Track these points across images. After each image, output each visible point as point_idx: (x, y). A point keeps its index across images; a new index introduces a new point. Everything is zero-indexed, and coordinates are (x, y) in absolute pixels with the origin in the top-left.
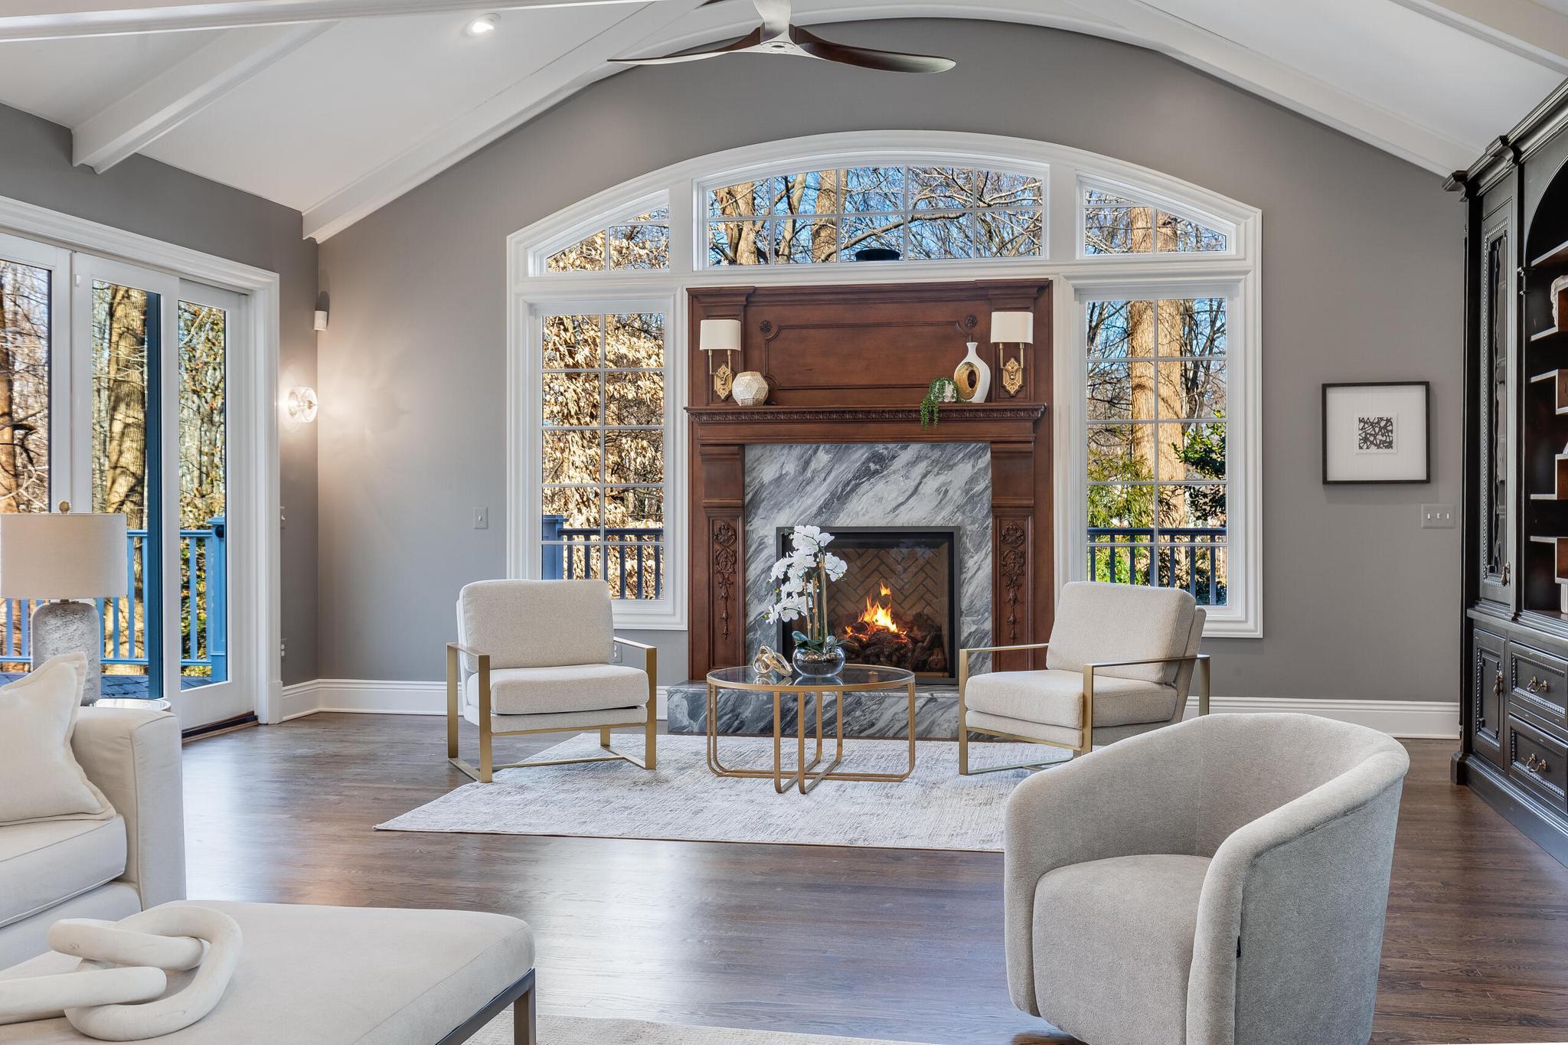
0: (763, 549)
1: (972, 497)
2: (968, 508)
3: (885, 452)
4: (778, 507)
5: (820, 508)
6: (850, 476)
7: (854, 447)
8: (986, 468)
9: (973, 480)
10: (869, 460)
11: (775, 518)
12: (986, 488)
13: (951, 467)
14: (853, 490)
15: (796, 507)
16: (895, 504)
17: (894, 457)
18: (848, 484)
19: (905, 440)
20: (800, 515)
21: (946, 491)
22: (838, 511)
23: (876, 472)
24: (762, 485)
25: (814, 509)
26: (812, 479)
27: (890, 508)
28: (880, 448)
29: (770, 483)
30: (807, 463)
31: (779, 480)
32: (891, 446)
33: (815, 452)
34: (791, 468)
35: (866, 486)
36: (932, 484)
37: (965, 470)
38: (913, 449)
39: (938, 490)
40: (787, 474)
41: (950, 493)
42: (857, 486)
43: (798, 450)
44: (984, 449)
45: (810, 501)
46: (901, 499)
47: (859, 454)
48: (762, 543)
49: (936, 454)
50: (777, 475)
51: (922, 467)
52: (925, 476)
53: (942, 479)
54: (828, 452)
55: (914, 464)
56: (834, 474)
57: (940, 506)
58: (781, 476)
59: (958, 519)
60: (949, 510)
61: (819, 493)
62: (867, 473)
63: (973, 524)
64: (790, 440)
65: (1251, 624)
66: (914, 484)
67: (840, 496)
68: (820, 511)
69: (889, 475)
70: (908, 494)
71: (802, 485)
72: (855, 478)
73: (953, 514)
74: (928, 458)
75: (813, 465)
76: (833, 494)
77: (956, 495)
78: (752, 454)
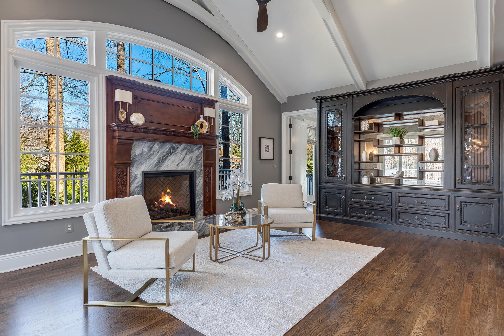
0: (136, 179)
1: (198, 161)
2: (197, 164)
3: (175, 146)
4: (141, 164)
5: (156, 164)
6: (165, 153)
7: (166, 144)
8: (201, 153)
9: (198, 156)
10: (170, 148)
11: (140, 168)
12: (201, 158)
13: (193, 152)
14: (166, 158)
15: (148, 164)
16: (178, 163)
17: (178, 148)
18: (164, 156)
19: (181, 143)
20: (149, 167)
21: (191, 159)
22: (161, 165)
23: (173, 152)
24: (136, 156)
25: (154, 165)
26: (153, 154)
27: (176, 164)
28: (174, 145)
29: (139, 155)
30: (151, 148)
31: (142, 154)
32: (177, 144)
33: (154, 145)
34: (146, 150)
35: (170, 157)
36: (188, 157)
37: (196, 153)
38: (183, 146)
39: (189, 159)
40: (144, 152)
41: (192, 159)
42: (167, 157)
43: (148, 144)
44: (201, 147)
45: (152, 162)
46: (180, 162)
47: (168, 146)
48: (136, 178)
49: (189, 148)
50: (141, 152)
51: (185, 151)
52: (186, 154)
53: (190, 155)
54: (158, 145)
55: (183, 150)
56: (160, 153)
57: (190, 164)
58: (142, 152)
59: (195, 167)
60: (192, 164)
61: (155, 159)
62: (170, 153)
63: (198, 169)
64: (145, 140)
65: (250, 192)
66: (183, 157)
67: (162, 160)
68: (155, 166)
69: (176, 154)
70: (181, 160)
71: (150, 156)
72: (167, 154)
73: (193, 166)
74: (187, 149)
75: (153, 149)
76: (160, 159)
77: (194, 160)
78: (135, 143)
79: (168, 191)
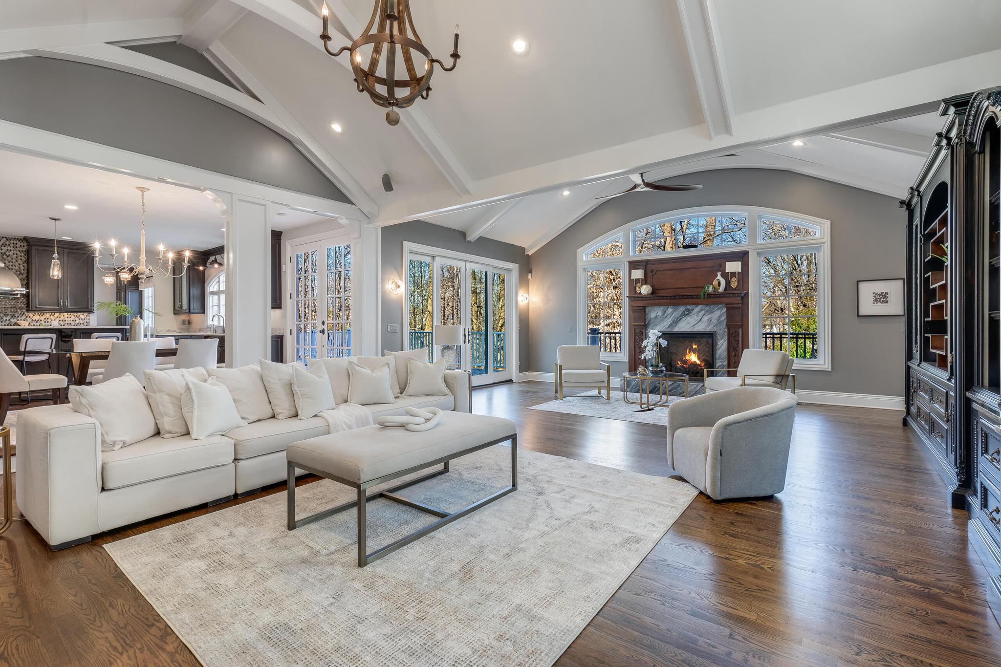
1: (720, 322)
2: (719, 325)
3: (690, 308)
4: (657, 325)
7: (680, 307)
8: (724, 313)
9: (720, 317)
10: (685, 311)
11: (655, 329)
12: (725, 319)
13: (713, 313)
14: (680, 320)
15: (662, 325)
17: (693, 310)
18: (678, 318)
19: (697, 304)
20: (666, 327)
21: (711, 320)
22: (675, 327)
23: (687, 314)
24: (651, 318)
26: (666, 317)
27: (692, 325)
28: (689, 307)
30: (665, 312)
32: (692, 306)
33: (667, 309)
34: (660, 313)
35: (684, 319)
36: (706, 318)
37: (718, 313)
38: (700, 307)
39: (708, 320)
40: (659, 315)
41: (712, 320)
42: (681, 318)
43: (662, 308)
44: (724, 306)
45: (667, 323)
46: (696, 323)
47: (682, 309)
49: (707, 308)
50: (655, 316)
51: (703, 312)
52: (703, 316)
53: (709, 316)
54: (671, 308)
55: (700, 311)
56: (673, 315)
57: (709, 325)
58: (657, 316)
59: (715, 329)
60: (712, 325)
61: (669, 321)
62: (684, 315)
63: (720, 330)
64: (659, 305)
65: (826, 366)
66: (700, 318)
67: (676, 322)
68: (669, 326)
69: (691, 315)
70: (698, 321)
71: (663, 318)
72: (680, 316)
73: (713, 327)
74: (704, 309)
75: (667, 312)
76: (673, 321)
77: (714, 321)
78: (647, 309)
79: (694, 347)
